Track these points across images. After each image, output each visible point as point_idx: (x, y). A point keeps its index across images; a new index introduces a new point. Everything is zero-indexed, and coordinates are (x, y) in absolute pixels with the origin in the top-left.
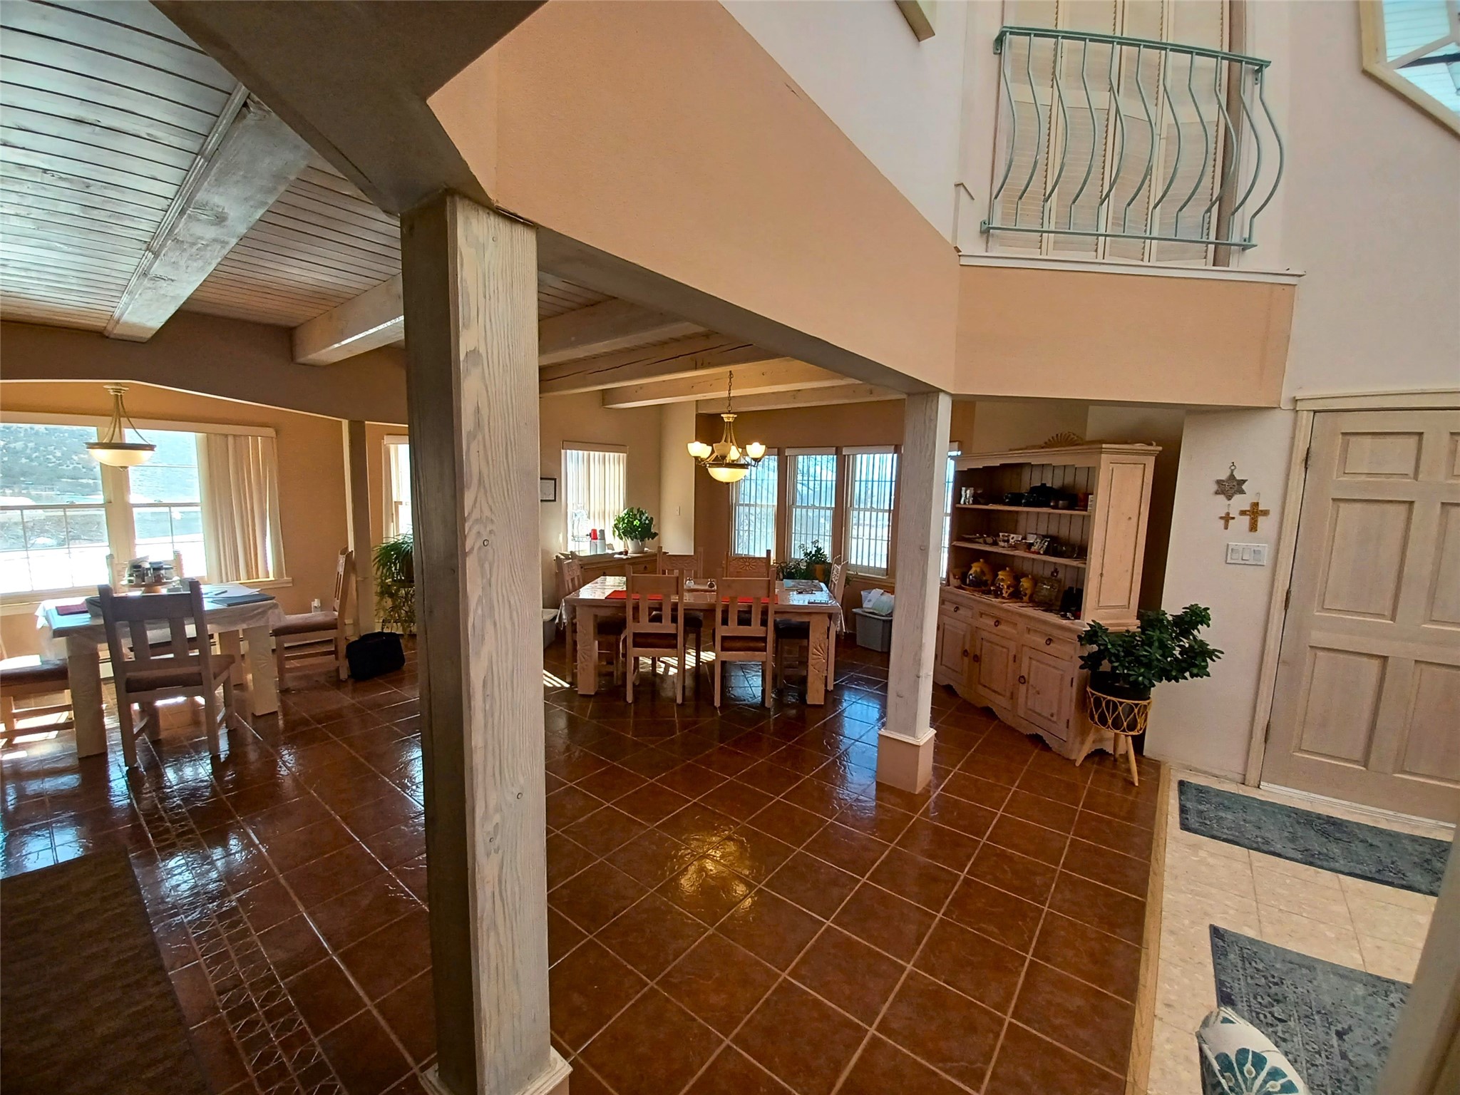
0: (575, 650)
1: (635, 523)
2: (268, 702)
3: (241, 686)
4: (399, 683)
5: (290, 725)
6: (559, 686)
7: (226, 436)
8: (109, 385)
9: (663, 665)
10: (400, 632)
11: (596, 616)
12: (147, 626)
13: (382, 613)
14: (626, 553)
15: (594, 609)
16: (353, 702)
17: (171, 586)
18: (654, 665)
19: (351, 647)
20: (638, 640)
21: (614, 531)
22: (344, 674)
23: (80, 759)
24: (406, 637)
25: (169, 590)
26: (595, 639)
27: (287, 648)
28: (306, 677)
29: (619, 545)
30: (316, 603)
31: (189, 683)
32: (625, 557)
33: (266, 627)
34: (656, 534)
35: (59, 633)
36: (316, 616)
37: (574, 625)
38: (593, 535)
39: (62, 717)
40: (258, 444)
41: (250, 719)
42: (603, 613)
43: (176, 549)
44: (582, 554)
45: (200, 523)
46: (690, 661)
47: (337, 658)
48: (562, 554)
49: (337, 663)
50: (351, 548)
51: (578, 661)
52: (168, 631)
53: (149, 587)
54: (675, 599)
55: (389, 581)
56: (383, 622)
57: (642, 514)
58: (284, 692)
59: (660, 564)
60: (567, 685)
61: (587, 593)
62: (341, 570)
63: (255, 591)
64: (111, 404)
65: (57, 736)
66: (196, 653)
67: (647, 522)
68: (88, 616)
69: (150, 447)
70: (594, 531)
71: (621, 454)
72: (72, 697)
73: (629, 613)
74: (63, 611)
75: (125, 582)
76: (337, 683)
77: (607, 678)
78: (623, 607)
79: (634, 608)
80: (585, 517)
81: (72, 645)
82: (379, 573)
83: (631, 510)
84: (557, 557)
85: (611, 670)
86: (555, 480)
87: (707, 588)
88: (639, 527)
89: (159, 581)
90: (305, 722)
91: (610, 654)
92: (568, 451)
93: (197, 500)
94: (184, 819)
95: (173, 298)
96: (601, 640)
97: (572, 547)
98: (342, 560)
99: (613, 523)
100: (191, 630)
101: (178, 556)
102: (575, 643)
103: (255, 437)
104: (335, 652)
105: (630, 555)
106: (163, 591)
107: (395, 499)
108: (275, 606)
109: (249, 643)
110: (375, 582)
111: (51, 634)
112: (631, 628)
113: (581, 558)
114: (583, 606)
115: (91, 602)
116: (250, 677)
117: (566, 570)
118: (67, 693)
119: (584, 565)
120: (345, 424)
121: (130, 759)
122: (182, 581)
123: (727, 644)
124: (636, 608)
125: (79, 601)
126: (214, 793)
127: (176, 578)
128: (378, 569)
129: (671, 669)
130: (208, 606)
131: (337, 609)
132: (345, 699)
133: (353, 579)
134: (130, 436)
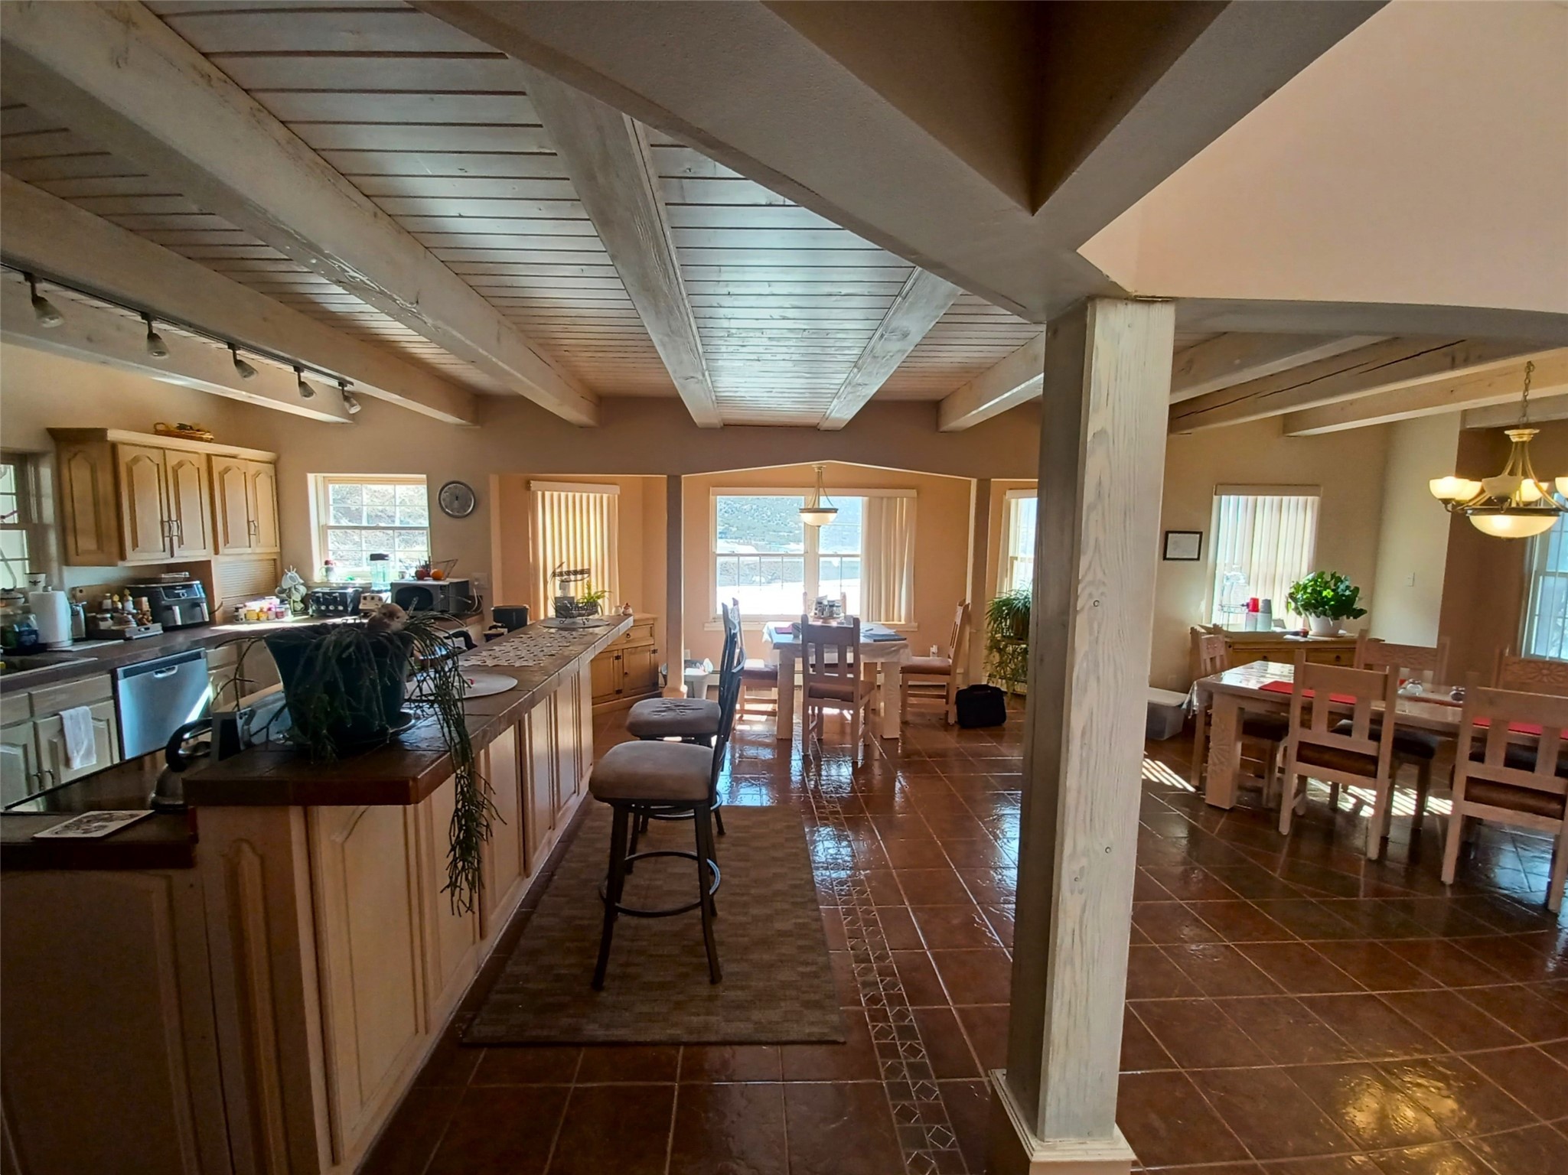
0: (1207, 749)
1: (1325, 593)
2: (893, 731)
3: (875, 711)
4: (999, 738)
5: (907, 754)
6: (1180, 786)
7: (882, 498)
8: (815, 464)
9: (1353, 800)
10: (1004, 689)
11: (1241, 709)
12: (825, 650)
13: (989, 667)
14: (1305, 634)
15: (1239, 701)
16: (958, 745)
17: (839, 620)
18: (1334, 795)
19: (960, 693)
20: (1307, 753)
21: (1288, 603)
22: (952, 719)
23: (778, 739)
24: (1009, 694)
25: (838, 623)
26: (1237, 739)
27: (911, 686)
28: (922, 715)
29: (1293, 622)
30: (934, 649)
31: (845, 699)
32: (1300, 639)
33: (897, 663)
34: (1361, 612)
35: (777, 646)
36: (934, 661)
37: (1209, 716)
38: (1253, 606)
39: (769, 707)
40: (903, 504)
41: (879, 739)
42: (1254, 709)
43: (843, 591)
44: (1232, 629)
45: (859, 571)
46: (1404, 804)
47: (947, 703)
48: (1203, 627)
49: (947, 708)
50: (968, 601)
51: (1210, 761)
52: (836, 655)
53: (825, 620)
54: (1379, 706)
55: (998, 636)
56: (990, 676)
57: (1339, 580)
58: (905, 723)
59: (1361, 655)
60: (1191, 789)
61: (1233, 678)
62: (958, 622)
63: (891, 632)
64: (814, 478)
65: (766, 720)
66: (850, 676)
67: (1347, 593)
68: (792, 636)
69: (835, 511)
70: (1255, 602)
71: (1310, 498)
72: (779, 694)
73: (1295, 715)
74: (779, 631)
75: (812, 614)
76: (946, 726)
77: (1253, 795)
78: (1286, 705)
79: (1303, 708)
80: (1242, 581)
81: (783, 657)
82: (990, 627)
83: (1321, 575)
84: (1192, 629)
85: (1260, 785)
86: (1201, 533)
87: (1449, 699)
88: (1331, 600)
89: (831, 616)
90: (918, 753)
91: (1260, 764)
92: (1223, 497)
93: (859, 552)
94: (835, 802)
95: (864, 396)
96: (1246, 742)
97: (1218, 619)
98: (960, 610)
99: (1287, 591)
100: (850, 658)
101: (844, 597)
102: (1207, 739)
103: (902, 498)
104: (946, 697)
105: (1311, 637)
106: (834, 624)
107: (1011, 554)
108: (906, 646)
109: (885, 676)
110: (985, 636)
111: (772, 646)
112: (1296, 734)
113: (1229, 634)
114: (1223, 693)
115: (794, 626)
116: (882, 704)
117: (1203, 646)
118: (775, 690)
119: (1234, 643)
120: (974, 482)
121: (805, 749)
122: (845, 617)
123: (1477, 791)
124: (1307, 709)
125: (786, 625)
126: (853, 790)
127: (842, 615)
128: (989, 624)
129: (1365, 808)
130: (862, 640)
131: (952, 656)
132: (950, 741)
133: (968, 629)
134: (824, 503)
